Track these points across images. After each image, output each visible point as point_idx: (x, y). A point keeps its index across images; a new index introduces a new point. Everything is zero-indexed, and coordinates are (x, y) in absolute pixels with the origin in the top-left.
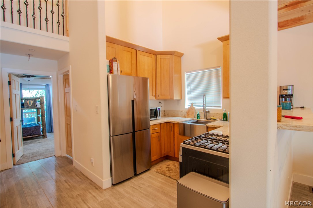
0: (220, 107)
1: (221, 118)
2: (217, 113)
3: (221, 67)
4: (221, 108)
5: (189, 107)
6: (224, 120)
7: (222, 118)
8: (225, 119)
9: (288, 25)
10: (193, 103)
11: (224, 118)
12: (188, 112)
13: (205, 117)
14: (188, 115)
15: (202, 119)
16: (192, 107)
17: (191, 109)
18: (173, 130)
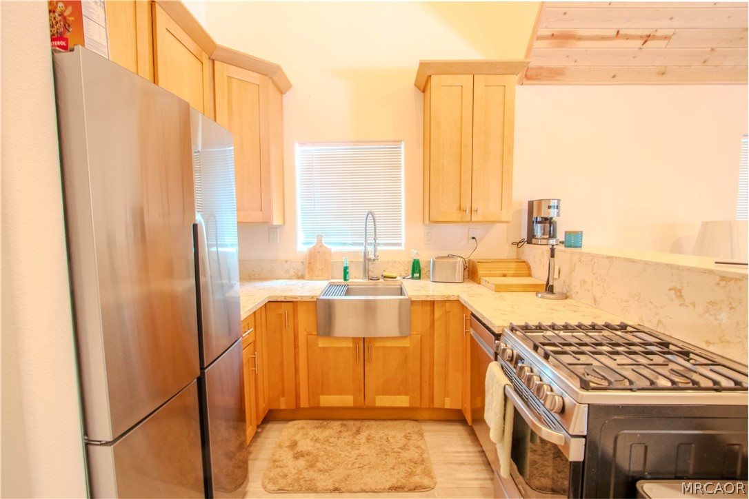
0: (399, 244)
1: (403, 274)
2: (395, 262)
3: (403, 143)
4: (402, 248)
5: (311, 246)
6: (413, 278)
7: (410, 271)
8: (416, 275)
9: (540, 77)
10: (322, 236)
11: (413, 272)
12: (309, 263)
13: (366, 271)
14: (311, 270)
15: (356, 279)
16: (322, 246)
17: (319, 252)
18: (291, 324)
